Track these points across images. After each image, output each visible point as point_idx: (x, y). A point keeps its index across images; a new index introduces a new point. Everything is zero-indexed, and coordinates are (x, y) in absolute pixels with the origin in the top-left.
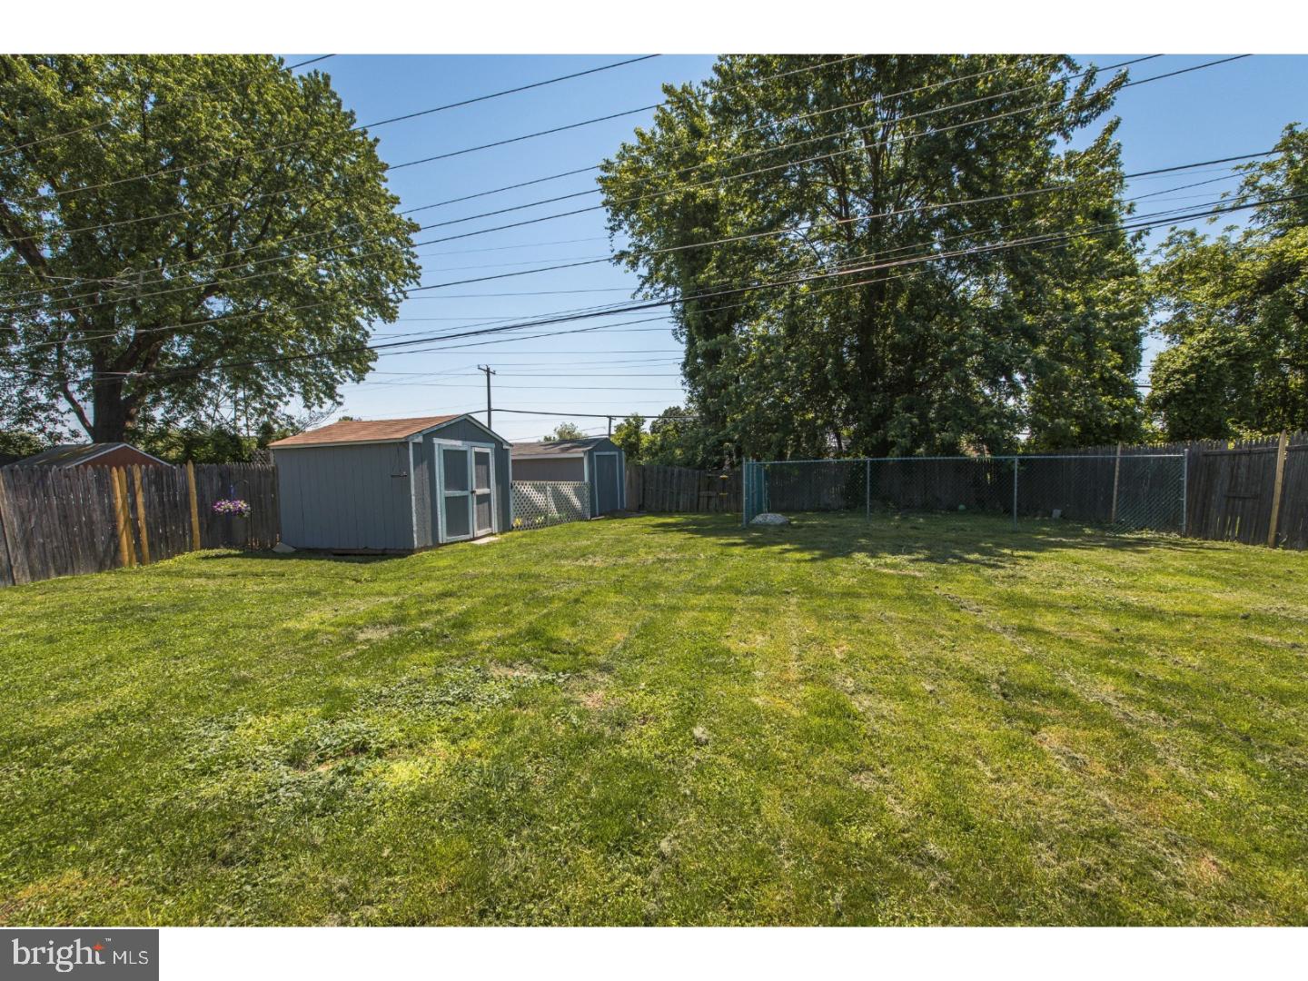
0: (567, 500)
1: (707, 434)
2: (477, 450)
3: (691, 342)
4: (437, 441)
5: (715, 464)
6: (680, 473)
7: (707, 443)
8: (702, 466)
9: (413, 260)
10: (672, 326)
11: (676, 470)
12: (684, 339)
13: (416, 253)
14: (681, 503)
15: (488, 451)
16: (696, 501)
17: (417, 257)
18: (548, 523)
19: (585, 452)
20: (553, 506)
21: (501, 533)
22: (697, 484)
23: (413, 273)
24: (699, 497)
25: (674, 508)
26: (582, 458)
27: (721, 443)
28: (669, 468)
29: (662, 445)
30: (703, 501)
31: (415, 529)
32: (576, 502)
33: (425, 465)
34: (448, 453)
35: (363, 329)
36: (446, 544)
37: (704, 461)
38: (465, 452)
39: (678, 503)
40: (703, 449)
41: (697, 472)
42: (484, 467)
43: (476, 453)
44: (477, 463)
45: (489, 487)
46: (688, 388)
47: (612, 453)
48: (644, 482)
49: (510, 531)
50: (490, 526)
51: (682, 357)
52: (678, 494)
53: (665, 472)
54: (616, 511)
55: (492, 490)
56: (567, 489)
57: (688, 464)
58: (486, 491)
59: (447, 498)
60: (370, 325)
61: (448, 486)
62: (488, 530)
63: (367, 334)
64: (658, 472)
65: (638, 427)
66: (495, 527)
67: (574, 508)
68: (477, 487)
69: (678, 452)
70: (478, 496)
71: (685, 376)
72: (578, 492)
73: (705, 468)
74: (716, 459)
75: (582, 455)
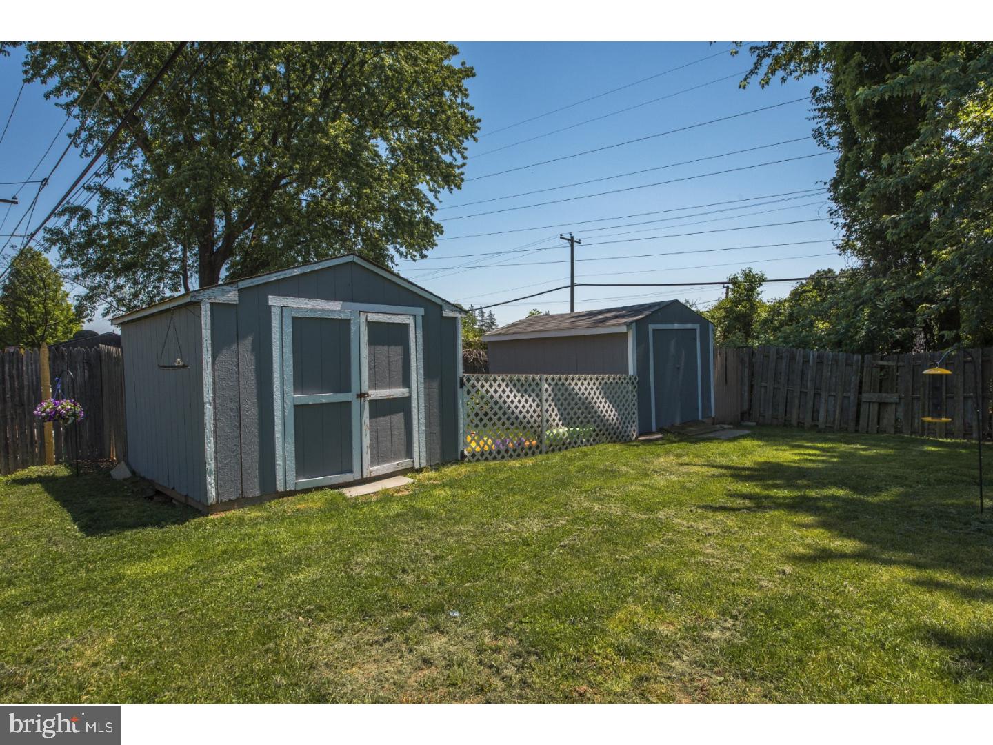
0: (588, 406)
1: (879, 291)
2: (372, 317)
3: (849, 141)
4: (274, 301)
5: (897, 344)
6: (820, 360)
7: (881, 305)
8: (868, 347)
9: (469, 114)
10: (814, 124)
11: (813, 354)
12: (835, 141)
13: (471, 105)
14: (822, 413)
15: (410, 320)
16: (853, 410)
17: (472, 108)
18: (543, 447)
19: (628, 325)
20: (555, 416)
21: (436, 468)
22: (855, 379)
23: (469, 128)
24: (859, 405)
25: (808, 421)
26: (624, 335)
27: (909, 305)
28: (799, 353)
29: (791, 315)
30: (869, 412)
31: (211, 466)
32: (606, 409)
33: (246, 345)
34: (300, 324)
35: (429, 202)
36: (294, 493)
37: (872, 338)
38: (347, 322)
39: (815, 412)
40: (871, 315)
41: (857, 357)
42: (398, 350)
43: (370, 325)
44: (372, 342)
45: (406, 383)
46: (841, 221)
47: (689, 326)
48: (752, 375)
49: (456, 462)
50: (409, 453)
51: (832, 172)
52: (817, 395)
53: (792, 358)
54: (695, 422)
55: (417, 391)
56: (587, 387)
57: (839, 344)
58: (399, 392)
59: (297, 408)
60: (436, 198)
61: (301, 383)
62: (404, 463)
63: (432, 208)
64: (780, 357)
65: (751, 290)
66: (420, 455)
67: (600, 420)
68: (374, 385)
69: (822, 326)
70: (373, 403)
71: (836, 200)
72: (610, 393)
73: (873, 351)
74: (898, 334)
75: (624, 329)
